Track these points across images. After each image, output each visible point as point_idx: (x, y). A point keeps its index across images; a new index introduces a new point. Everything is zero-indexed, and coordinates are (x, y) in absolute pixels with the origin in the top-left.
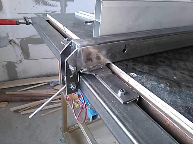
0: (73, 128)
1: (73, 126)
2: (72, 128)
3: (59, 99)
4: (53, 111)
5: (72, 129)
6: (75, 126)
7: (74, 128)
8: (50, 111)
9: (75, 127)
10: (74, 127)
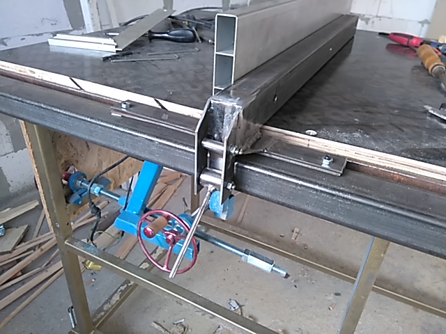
0: (102, 316)
1: (101, 312)
2: (99, 316)
3: (20, 274)
4: (19, 308)
5: (100, 319)
6: (105, 309)
7: (105, 314)
8: (10, 312)
9: (107, 311)
10: (103, 313)
